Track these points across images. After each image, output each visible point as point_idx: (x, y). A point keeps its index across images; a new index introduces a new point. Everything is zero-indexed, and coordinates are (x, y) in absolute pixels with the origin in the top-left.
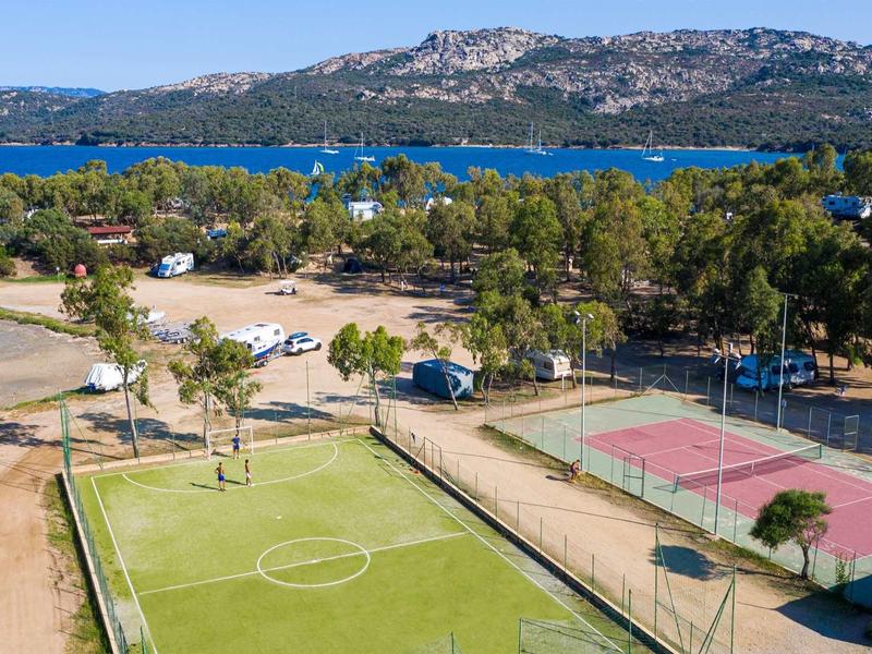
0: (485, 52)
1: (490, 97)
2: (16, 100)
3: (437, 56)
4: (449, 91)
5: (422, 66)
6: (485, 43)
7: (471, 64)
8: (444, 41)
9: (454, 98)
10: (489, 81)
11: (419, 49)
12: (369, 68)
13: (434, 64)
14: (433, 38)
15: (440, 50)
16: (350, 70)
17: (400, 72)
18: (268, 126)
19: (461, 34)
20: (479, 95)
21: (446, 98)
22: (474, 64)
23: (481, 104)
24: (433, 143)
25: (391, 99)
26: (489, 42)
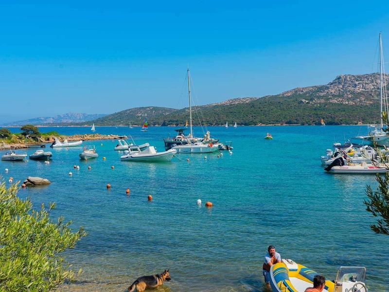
0: (366, 84)
1: (371, 102)
2: (151, 110)
3: (341, 86)
4: (349, 99)
5: (333, 91)
6: (366, 80)
7: (359, 90)
8: (345, 80)
9: (351, 103)
10: (371, 95)
11: (332, 84)
12: (307, 93)
13: (339, 90)
14: (339, 78)
15: (343, 84)
16: (297, 94)
17: (322, 94)
18: (250, 116)
19: (353, 76)
20: (366, 101)
21: (347, 103)
22: (361, 90)
23: (366, 106)
24: (341, 124)
25: (317, 103)
26: (368, 79)
